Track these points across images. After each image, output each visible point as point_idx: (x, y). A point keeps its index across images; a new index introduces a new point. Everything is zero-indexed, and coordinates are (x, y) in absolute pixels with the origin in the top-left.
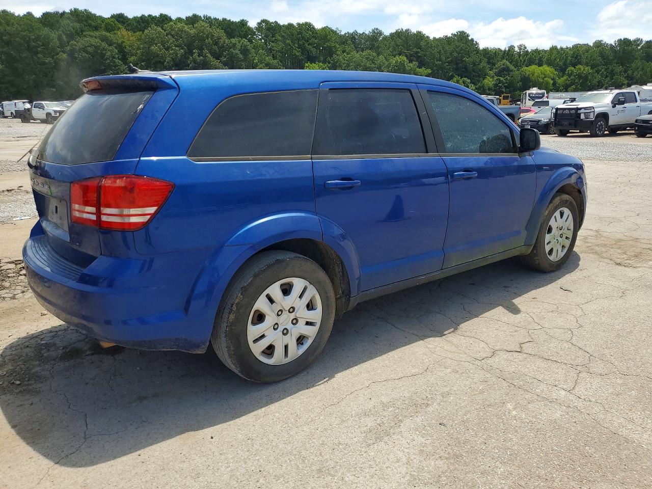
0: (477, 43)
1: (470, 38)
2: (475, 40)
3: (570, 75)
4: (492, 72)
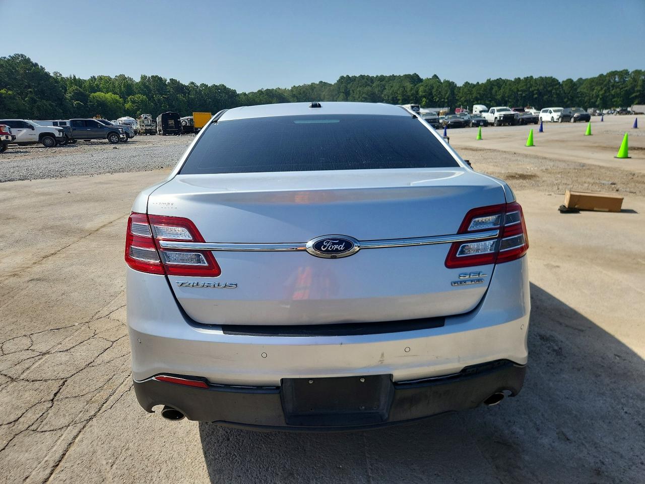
0: (43, 69)
2: (39, 64)
3: (133, 102)
4: (68, 96)
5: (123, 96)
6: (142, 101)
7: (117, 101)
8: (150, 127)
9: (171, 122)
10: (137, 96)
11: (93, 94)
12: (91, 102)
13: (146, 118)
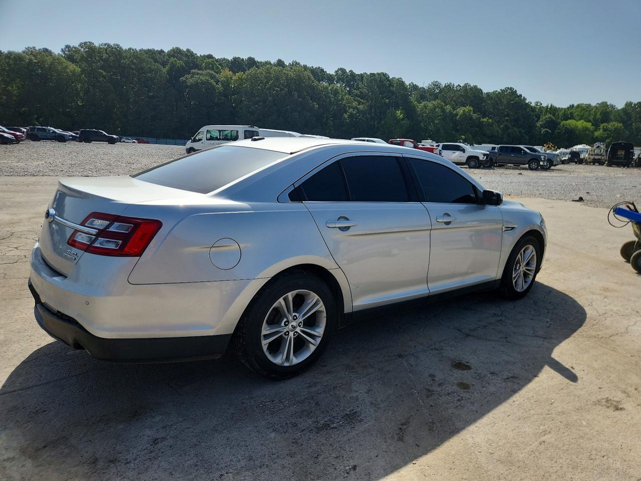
0: (525, 99)
1: (519, 94)
2: (523, 96)
3: (605, 130)
4: (538, 124)
5: (596, 124)
6: (616, 129)
7: (587, 129)
8: (599, 157)
9: (621, 153)
10: (612, 123)
11: (565, 122)
12: (558, 130)
13: (598, 147)
